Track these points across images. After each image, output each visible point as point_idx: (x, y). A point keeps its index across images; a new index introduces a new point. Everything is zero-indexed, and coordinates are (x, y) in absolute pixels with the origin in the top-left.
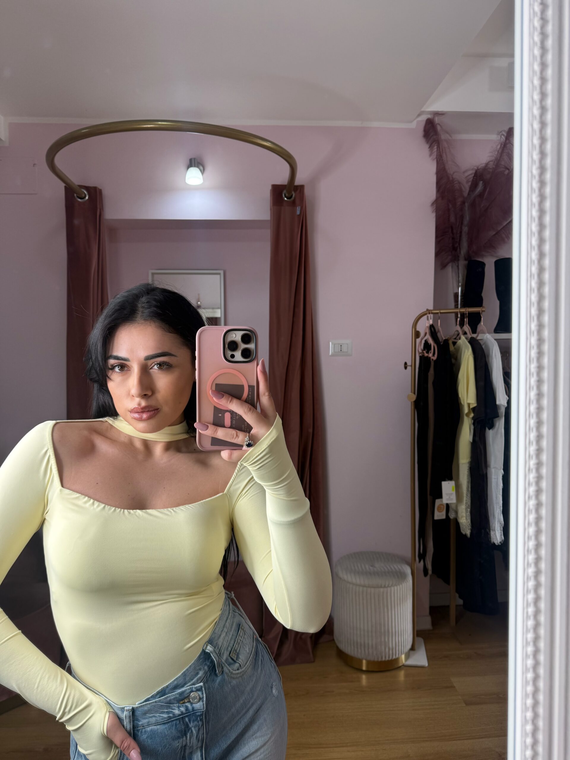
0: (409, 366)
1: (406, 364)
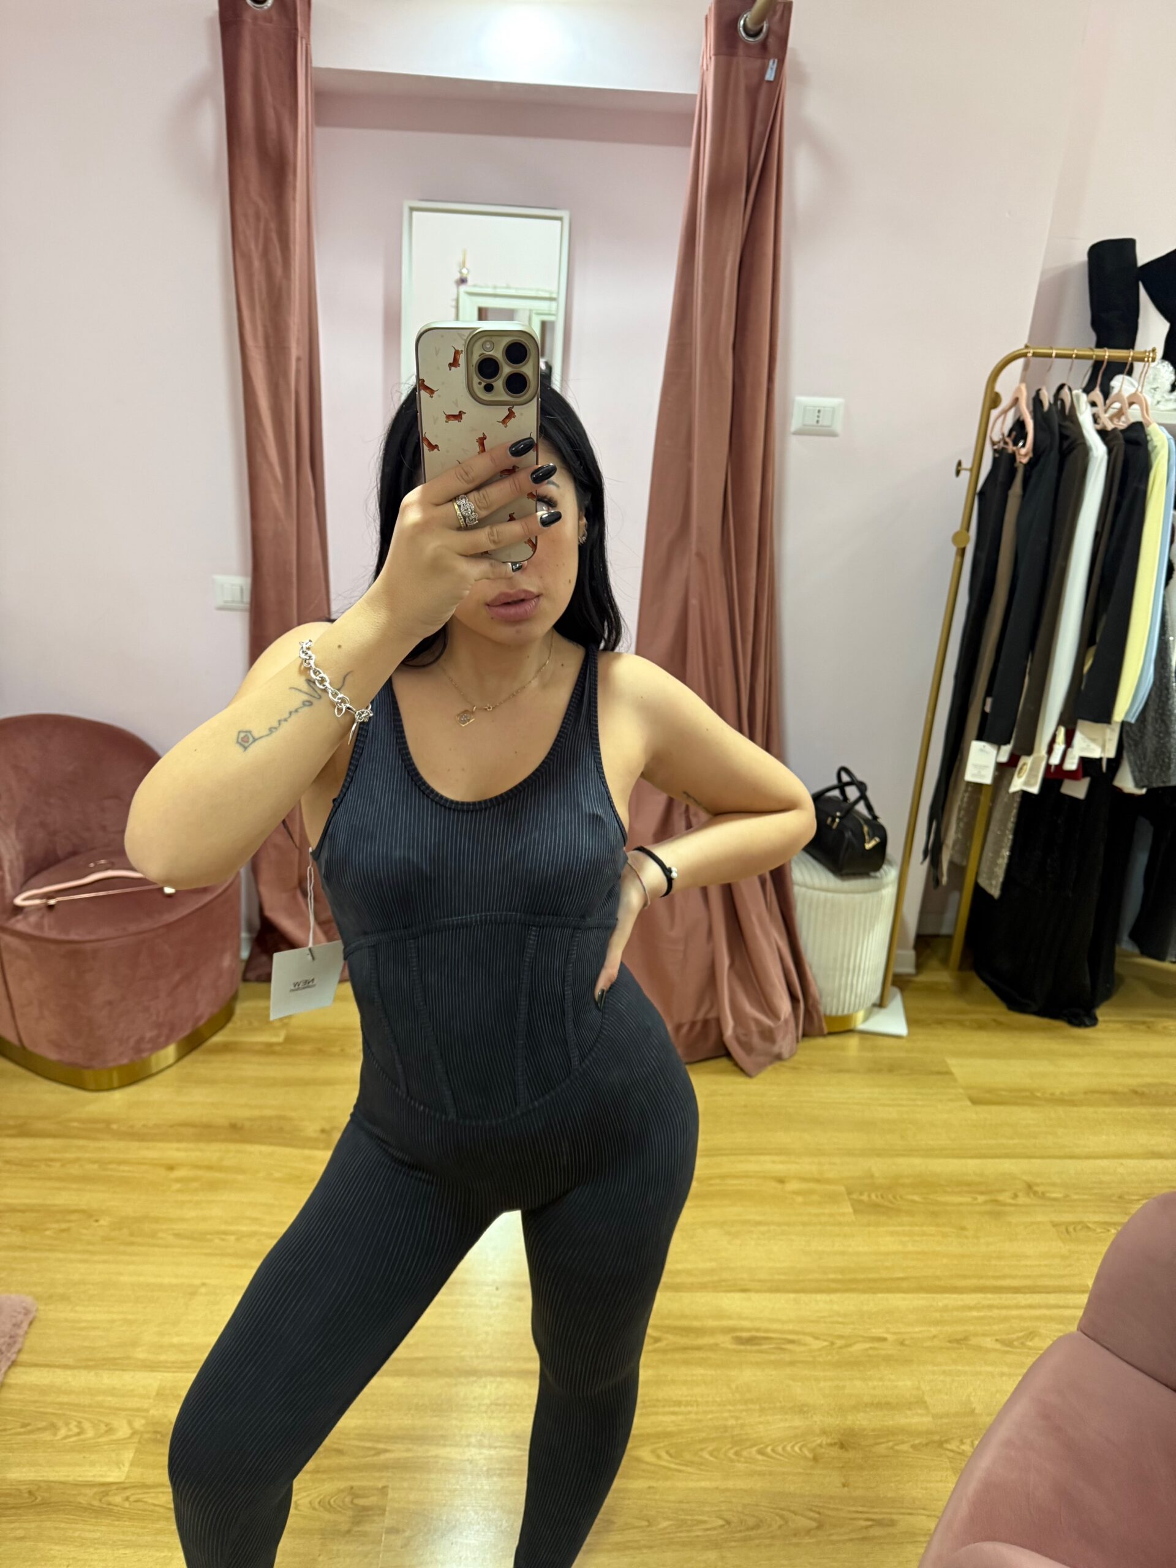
0: (966, 469)
1: (959, 464)
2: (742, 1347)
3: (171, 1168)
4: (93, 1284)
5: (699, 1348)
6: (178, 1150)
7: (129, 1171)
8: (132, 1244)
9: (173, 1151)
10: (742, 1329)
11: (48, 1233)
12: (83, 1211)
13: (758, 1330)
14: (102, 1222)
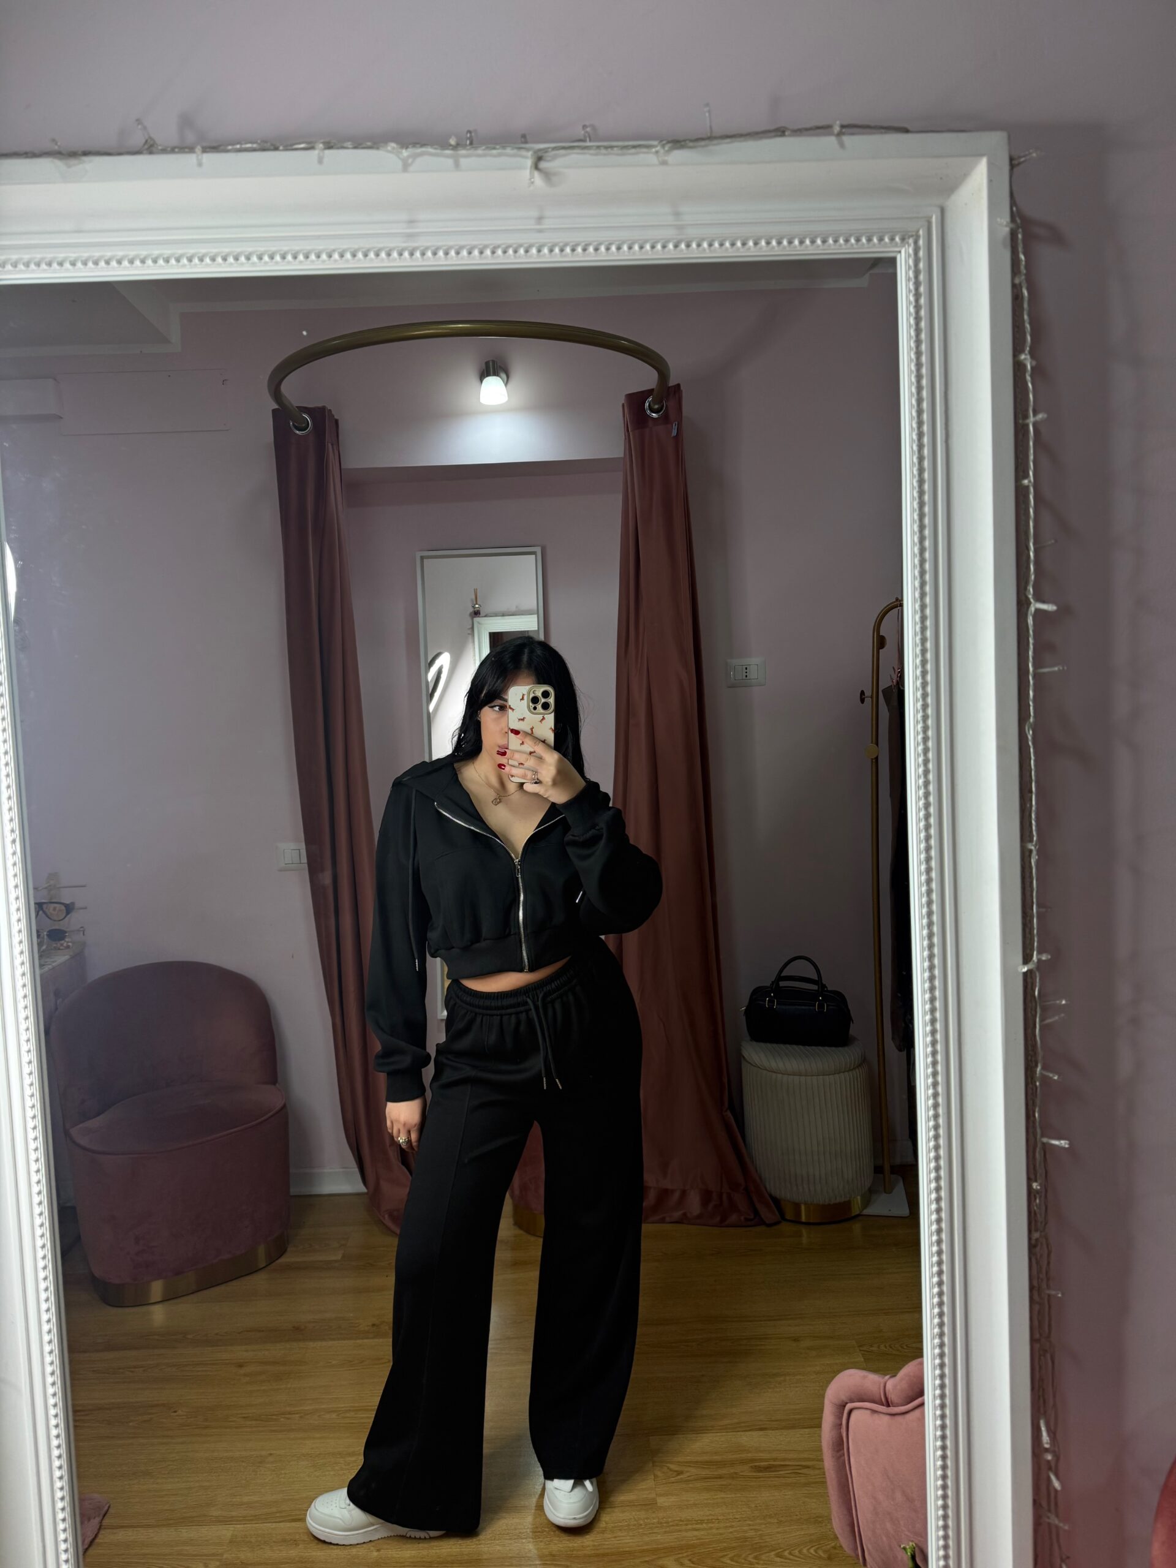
2: (761, 1474)
3: (240, 1366)
4: (173, 1461)
5: (720, 1477)
6: (247, 1351)
7: (202, 1371)
8: (206, 1427)
9: (241, 1352)
10: (761, 1460)
11: (131, 1424)
12: (163, 1405)
13: (775, 1460)
14: (180, 1412)
